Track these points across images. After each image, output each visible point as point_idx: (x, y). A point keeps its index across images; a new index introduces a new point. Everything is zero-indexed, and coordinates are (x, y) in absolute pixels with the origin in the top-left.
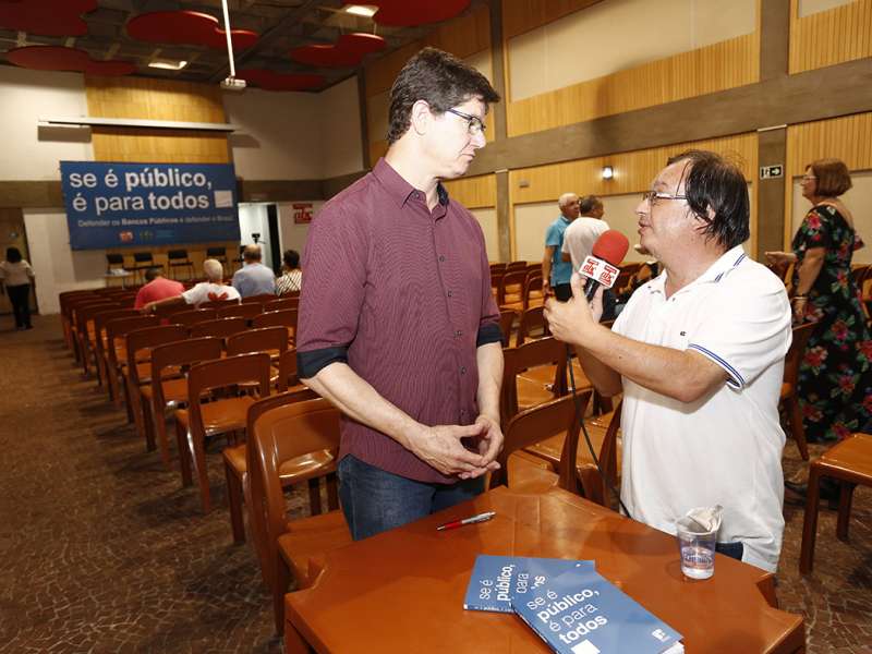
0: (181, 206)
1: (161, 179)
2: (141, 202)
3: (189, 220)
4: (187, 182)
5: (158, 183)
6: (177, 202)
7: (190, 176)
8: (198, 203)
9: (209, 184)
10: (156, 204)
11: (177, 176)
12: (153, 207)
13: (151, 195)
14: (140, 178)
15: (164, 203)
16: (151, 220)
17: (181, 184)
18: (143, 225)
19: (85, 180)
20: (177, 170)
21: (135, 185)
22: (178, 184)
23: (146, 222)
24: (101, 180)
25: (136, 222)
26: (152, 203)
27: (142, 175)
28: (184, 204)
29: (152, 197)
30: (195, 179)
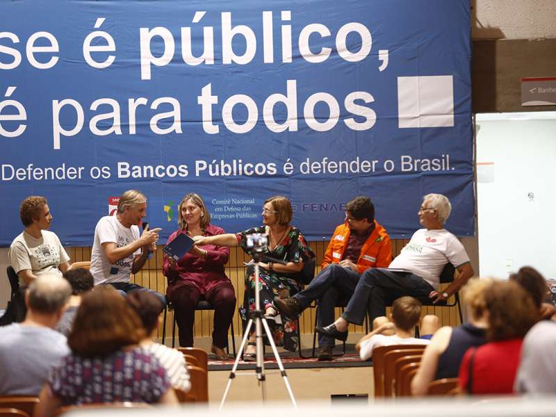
0: (292, 125)
1: (239, 45)
2: (176, 113)
3: (310, 167)
4: (316, 52)
5: (228, 56)
6: (280, 113)
7: (324, 31)
8: (344, 114)
9: (384, 55)
10: (217, 119)
11: (287, 31)
12: (210, 128)
13: (207, 90)
14: (178, 39)
15: (240, 114)
16: (200, 166)
17: (297, 57)
18: (178, 181)
19: (30, 49)
20: (286, 15)
21: (162, 62)
22: (287, 57)
23: (183, 171)
24: (71, 50)
25: (155, 171)
26: (207, 114)
27: (186, 32)
28: (301, 117)
29: (207, 99)
30: (341, 42)
